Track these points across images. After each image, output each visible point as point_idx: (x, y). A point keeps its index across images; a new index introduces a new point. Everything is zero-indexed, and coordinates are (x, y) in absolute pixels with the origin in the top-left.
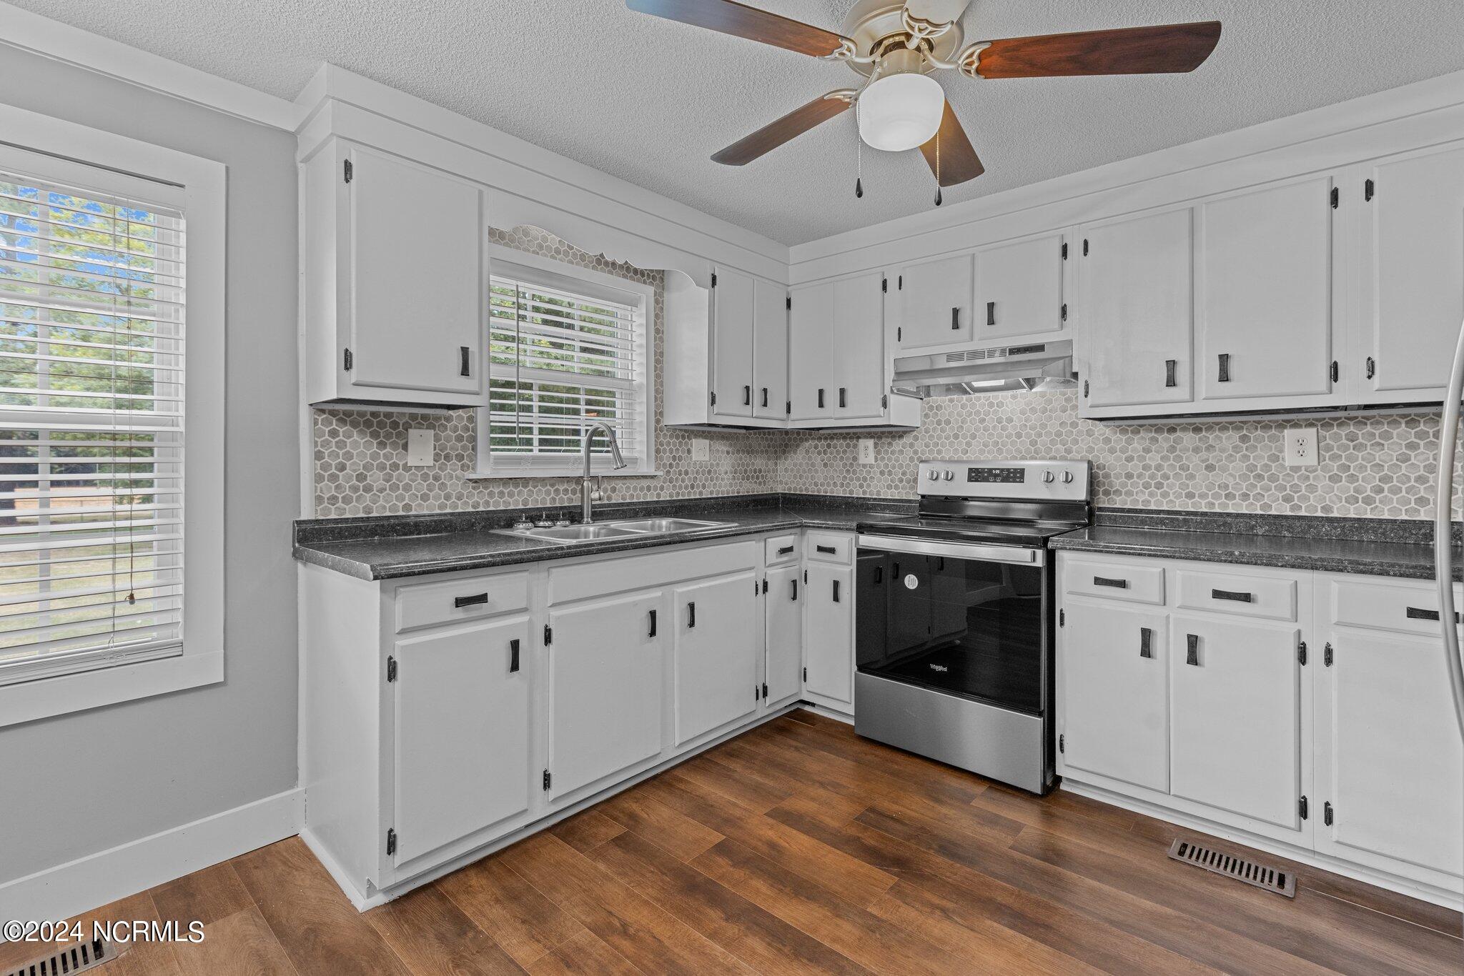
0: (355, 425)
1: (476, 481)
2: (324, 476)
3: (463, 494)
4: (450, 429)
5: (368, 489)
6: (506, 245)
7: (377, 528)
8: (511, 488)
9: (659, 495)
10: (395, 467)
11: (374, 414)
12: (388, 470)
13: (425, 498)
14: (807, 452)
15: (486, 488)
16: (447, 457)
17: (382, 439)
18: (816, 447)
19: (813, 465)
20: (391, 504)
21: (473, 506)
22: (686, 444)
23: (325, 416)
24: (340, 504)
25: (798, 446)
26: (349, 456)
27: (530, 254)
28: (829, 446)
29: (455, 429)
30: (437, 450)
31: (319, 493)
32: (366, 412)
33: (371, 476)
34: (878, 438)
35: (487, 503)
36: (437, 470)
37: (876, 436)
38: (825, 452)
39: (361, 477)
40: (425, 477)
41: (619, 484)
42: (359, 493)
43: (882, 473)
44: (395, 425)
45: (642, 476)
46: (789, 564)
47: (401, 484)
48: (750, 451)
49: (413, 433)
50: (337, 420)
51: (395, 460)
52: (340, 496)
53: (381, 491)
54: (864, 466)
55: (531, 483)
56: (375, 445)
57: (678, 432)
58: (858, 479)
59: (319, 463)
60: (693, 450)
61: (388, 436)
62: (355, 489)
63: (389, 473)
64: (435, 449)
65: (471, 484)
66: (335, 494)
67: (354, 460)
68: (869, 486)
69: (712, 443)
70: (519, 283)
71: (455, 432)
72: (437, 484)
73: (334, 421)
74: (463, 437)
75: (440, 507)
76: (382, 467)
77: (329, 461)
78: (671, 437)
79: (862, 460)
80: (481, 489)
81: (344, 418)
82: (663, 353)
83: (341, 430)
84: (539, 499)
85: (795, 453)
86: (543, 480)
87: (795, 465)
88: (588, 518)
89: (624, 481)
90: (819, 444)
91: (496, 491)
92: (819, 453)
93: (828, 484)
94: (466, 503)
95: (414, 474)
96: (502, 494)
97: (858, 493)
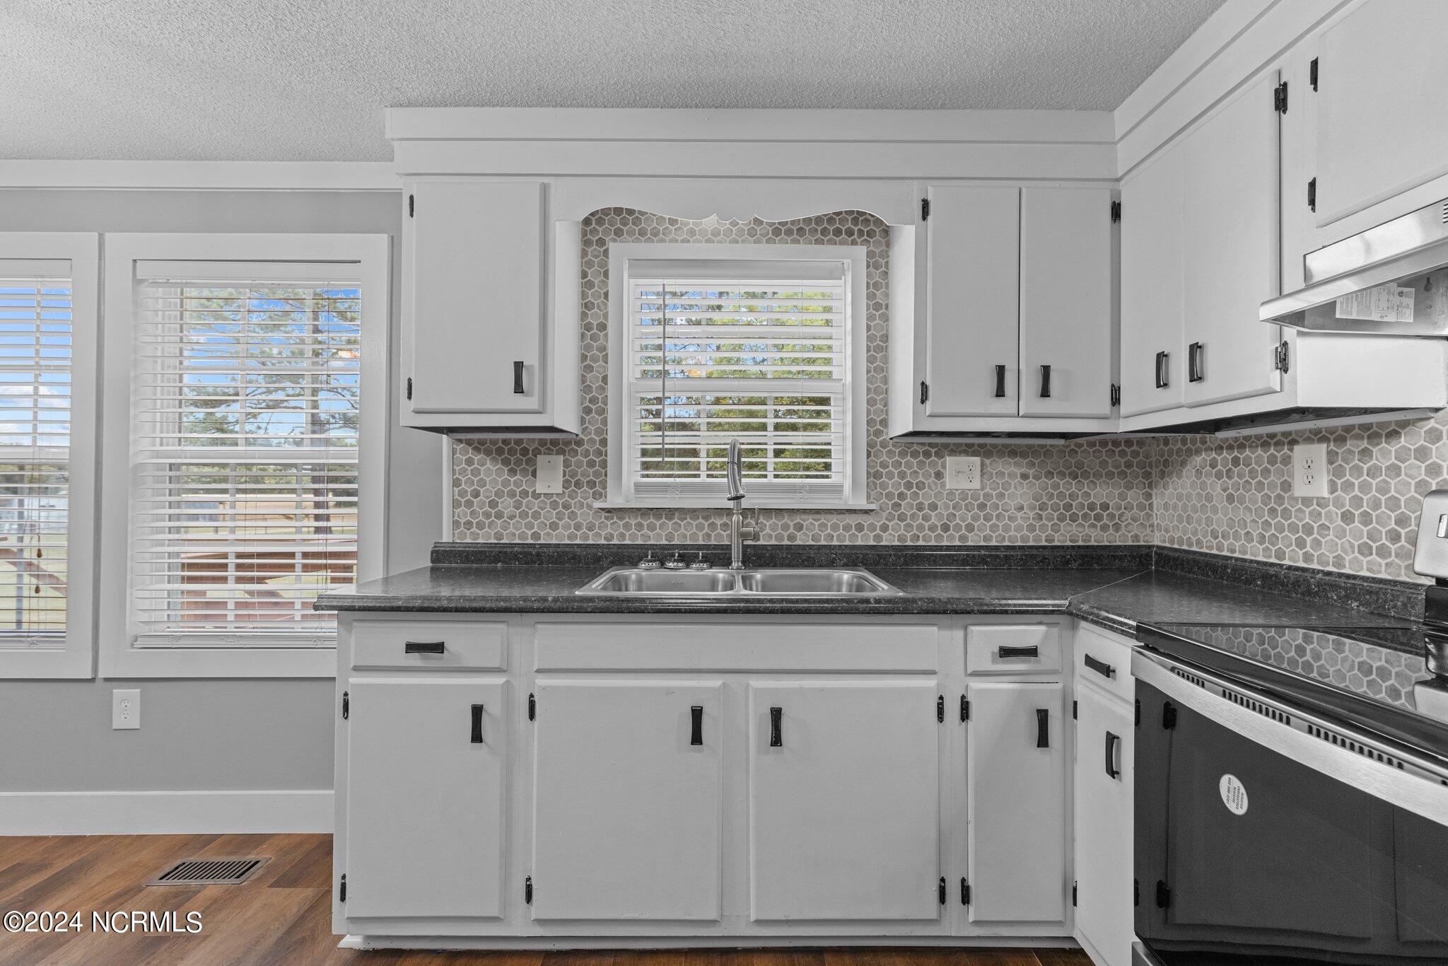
0: (488, 453)
1: (609, 511)
2: (461, 502)
3: (595, 525)
4: (581, 454)
5: (499, 515)
6: (649, 240)
7: (501, 555)
8: (652, 520)
9: (878, 537)
10: (524, 494)
11: (505, 442)
12: (518, 497)
13: (554, 526)
14: (1199, 473)
15: (621, 519)
16: (578, 484)
17: (512, 466)
18: (1213, 466)
19: (1209, 498)
20: (520, 531)
21: (606, 539)
22: (933, 464)
23: (462, 445)
24: (474, 529)
25: (1183, 463)
26: (482, 483)
27: (679, 244)
28: (1236, 462)
29: (587, 454)
30: (567, 477)
31: (456, 518)
32: (498, 440)
33: (502, 502)
34: (1335, 440)
35: (622, 536)
36: (567, 498)
37: (1332, 438)
38: (1229, 474)
39: (493, 504)
40: (554, 505)
41: (808, 520)
42: (491, 520)
43: (1348, 517)
44: (525, 452)
45: (847, 510)
46: (1030, 678)
47: (530, 512)
48: (1078, 473)
49: (541, 459)
50: (473, 449)
51: (524, 487)
52: (475, 522)
53: (512, 517)
54: (1307, 501)
55: (677, 515)
56: (506, 472)
57: (915, 447)
58: (1293, 528)
59: (456, 490)
60: (947, 473)
61: (518, 463)
62: (487, 515)
63: (519, 500)
64: (564, 476)
65: (604, 514)
66: (471, 519)
67: (487, 487)
68: (1317, 543)
69: (988, 462)
70: (666, 281)
71: (586, 457)
72: (567, 512)
73: (470, 450)
74: (595, 462)
75: (569, 537)
76: (512, 494)
77: (466, 488)
78: (902, 454)
79: (1300, 490)
80: (615, 519)
81: (479, 447)
82: (887, 336)
83: (476, 458)
84: (688, 534)
85: (1179, 477)
86: (693, 512)
87: (1180, 497)
88: (738, 561)
89: (817, 516)
90: (1219, 458)
91: (633, 522)
92: (1219, 476)
93: (1236, 536)
94: (598, 535)
95: (542, 501)
96: (640, 526)
97: (1294, 558)
